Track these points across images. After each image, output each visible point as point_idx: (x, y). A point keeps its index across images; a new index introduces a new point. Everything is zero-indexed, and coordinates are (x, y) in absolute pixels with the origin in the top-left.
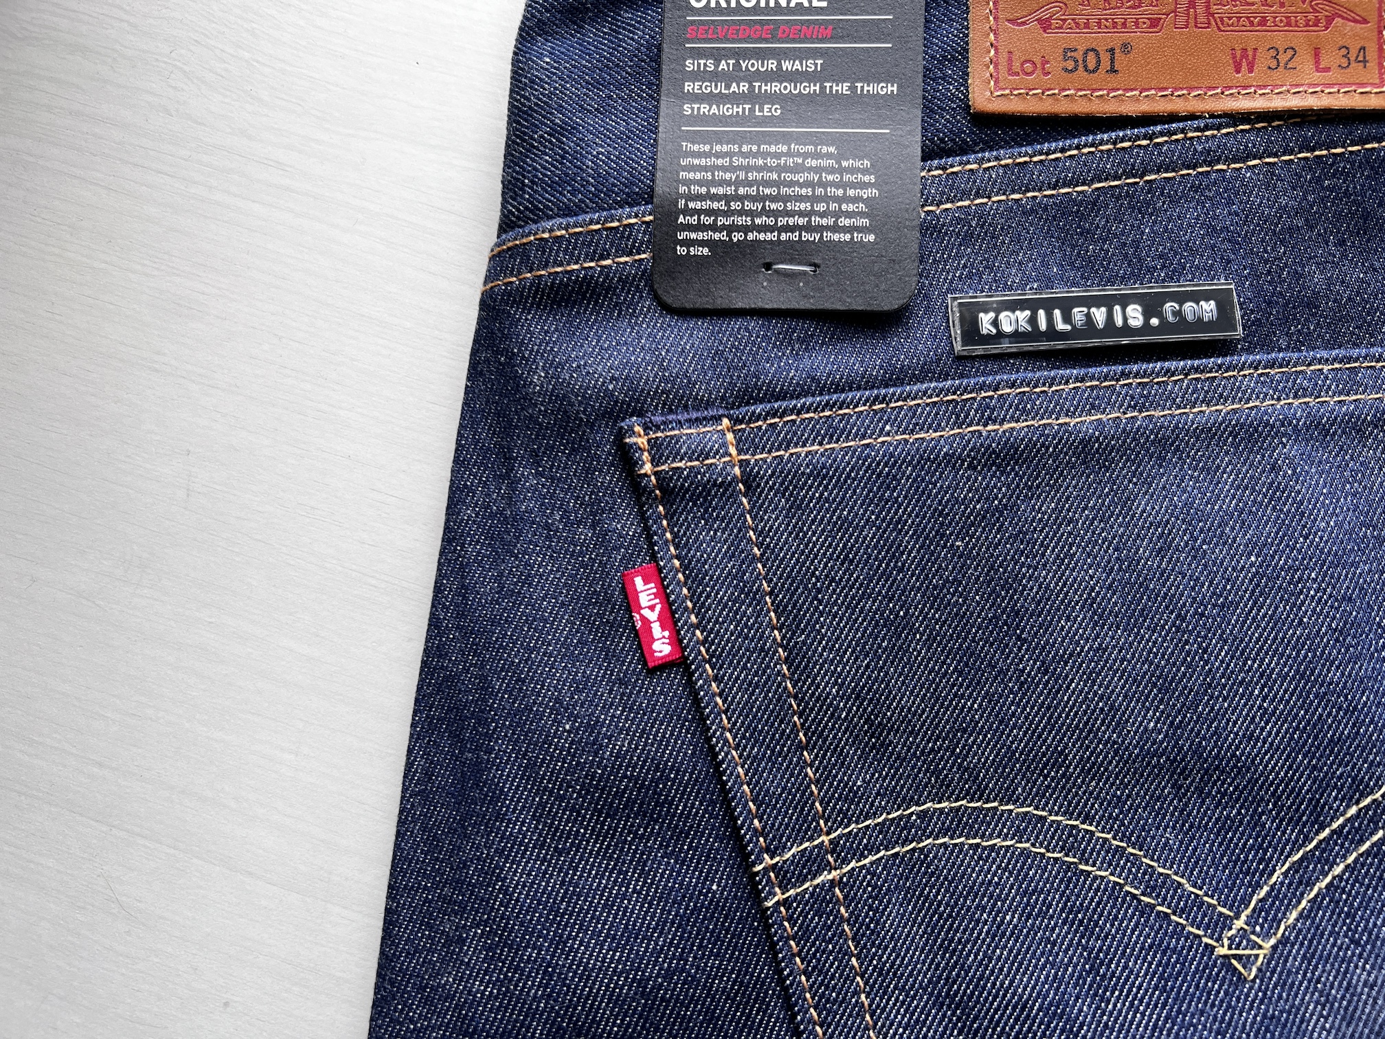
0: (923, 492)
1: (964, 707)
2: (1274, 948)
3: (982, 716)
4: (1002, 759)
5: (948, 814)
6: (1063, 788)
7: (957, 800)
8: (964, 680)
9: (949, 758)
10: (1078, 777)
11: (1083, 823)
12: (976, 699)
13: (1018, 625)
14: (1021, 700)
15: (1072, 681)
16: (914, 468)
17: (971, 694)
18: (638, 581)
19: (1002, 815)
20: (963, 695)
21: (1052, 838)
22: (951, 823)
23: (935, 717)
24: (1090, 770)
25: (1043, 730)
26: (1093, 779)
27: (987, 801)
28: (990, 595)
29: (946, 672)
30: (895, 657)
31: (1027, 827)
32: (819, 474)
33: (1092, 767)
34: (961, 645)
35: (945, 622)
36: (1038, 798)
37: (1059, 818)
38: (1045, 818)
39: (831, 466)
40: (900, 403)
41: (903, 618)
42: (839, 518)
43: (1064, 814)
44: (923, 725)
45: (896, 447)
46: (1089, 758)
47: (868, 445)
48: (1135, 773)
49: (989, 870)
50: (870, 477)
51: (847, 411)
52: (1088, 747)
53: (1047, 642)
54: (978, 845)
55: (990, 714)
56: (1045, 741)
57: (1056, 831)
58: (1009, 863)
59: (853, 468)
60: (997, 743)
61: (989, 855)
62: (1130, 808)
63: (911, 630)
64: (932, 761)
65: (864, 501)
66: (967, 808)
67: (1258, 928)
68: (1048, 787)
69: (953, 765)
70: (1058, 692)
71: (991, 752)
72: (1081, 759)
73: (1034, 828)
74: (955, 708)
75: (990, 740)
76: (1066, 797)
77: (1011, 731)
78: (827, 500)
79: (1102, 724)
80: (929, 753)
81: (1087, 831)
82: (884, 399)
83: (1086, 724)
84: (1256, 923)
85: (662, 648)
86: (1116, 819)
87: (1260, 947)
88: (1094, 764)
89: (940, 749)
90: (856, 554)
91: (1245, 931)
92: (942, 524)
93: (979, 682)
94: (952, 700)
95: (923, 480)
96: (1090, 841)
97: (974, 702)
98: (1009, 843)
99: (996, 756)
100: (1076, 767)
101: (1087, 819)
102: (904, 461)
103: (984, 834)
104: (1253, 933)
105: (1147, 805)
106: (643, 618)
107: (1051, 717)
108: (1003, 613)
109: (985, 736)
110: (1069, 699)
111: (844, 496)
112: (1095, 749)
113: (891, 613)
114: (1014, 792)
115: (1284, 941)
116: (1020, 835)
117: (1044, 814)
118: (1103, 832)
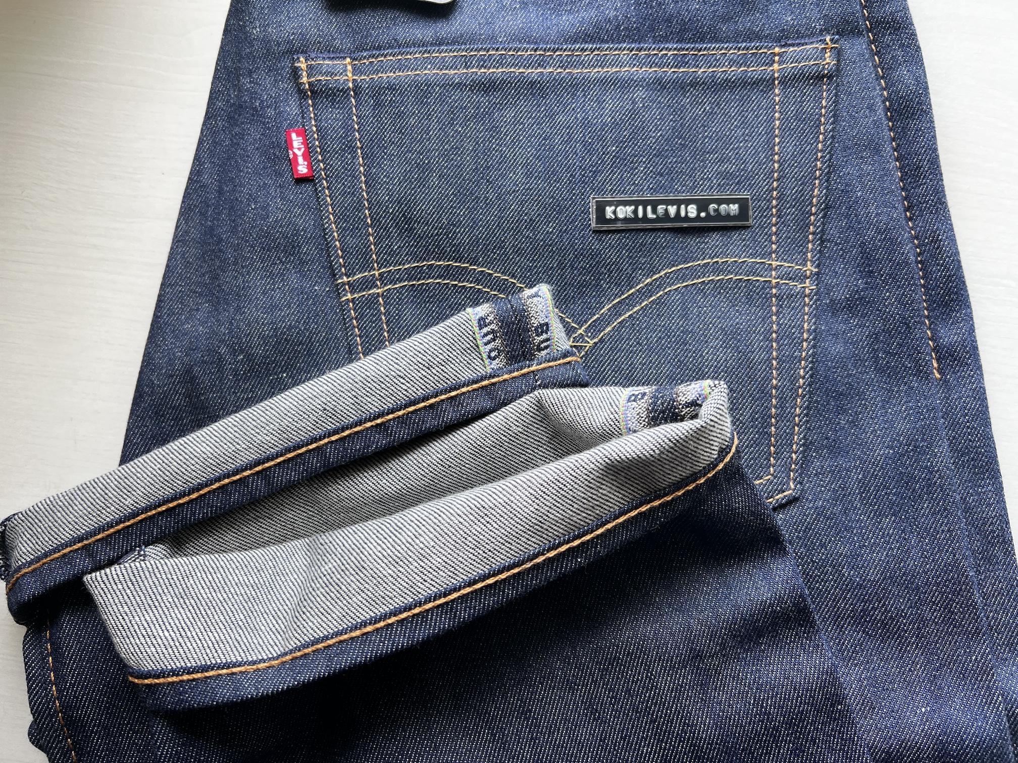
0: (444, 101)
1: (455, 213)
2: (596, 344)
3: (464, 219)
4: (473, 243)
5: (443, 268)
6: (503, 260)
7: (448, 261)
8: (457, 199)
9: (446, 239)
10: (511, 255)
11: (511, 278)
12: (462, 210)
13: (488, 174)
14: (485, 213)
15: (512, 205)
16: (440, 88)
17: (460, 207)
18: (294, 136)
19: (470, 271)
20: (455, 207)
21: (494, 285)
22: (444, 273)
23: (440, 217)
24: (518, 252)
25: (495, 229)
26: (518, 256)
27: (463, 263)
28: (475, 158)
29: (448, 194)
30: (421, 184)
31: (482, 278)
32: (391, 88)
33: (518, 250)
34: (457, 182)
35: (450, 168)
36: (488, 263)
37: (499, 275)
38: (491, 274)
39: (398, 84)
40: (437, 55)
41: (427, 164)
42: (399, 111)
43: (502, 273)
44: (433, 221)
45: (432, 76)
46: (517, 245)
47: (418, 74)
48: (540, 255)
49: (460, 297)
50: (417, 91)
51: (409, 57)
52: (517, 239)
53: (502, 184)
54: (456, 285)
55: (469, 219)
56: (495, 234)
57: (497, 282)
58: (470, 295)
59: (409, 86)
60: (471, 233)
61: (461, 291)
62: (535, 273)
63: (430, 171)
64: (437, 240)
65: (413, 103)
66: (453, 266)
67: (589, 334)
68: (496, 258)
69: (447, 243)
70: (504, 210)
71: (468, 238)
72: (513, 246)
73: (486, 279)
74: (451, 213)
75: (468, 232)
76: (504, 265)
77: (479, 228)
78: (394, 101)
79: (525, 228)
80: (435, 236)
81: (512, 283)
82: (429, 52)
83: (517, 227)
84: (590, 331)
85: (303, 169)
86: (528, 278)
87: (589, 343)
88: (519, 248)
89: (441, 234)
90: (406, 130)
91: (583, 335)
92: (452, 119)
93: (464, 201)
94: (450, 209)
95: (444, 95)
96: (513, 288)
97: (461, 211)
98: (472, 285)
99: (469, 241)
100: (510, 249)
101: (513, 276)
102: (435, 84)
103: (460, 280)
104: (587, 336)
105: (544, 272)
106: (294, 154)
107: (499, 223)
108: (481, 167)
109: (465, 229)
110: (510, 214)
111: (403, 100)
112: (521, 240)
113: (421, 161)
114: (478, 260)
115: (601, 341)
116: (478, 281)
117: (492, 272)
118: (520, 283)
